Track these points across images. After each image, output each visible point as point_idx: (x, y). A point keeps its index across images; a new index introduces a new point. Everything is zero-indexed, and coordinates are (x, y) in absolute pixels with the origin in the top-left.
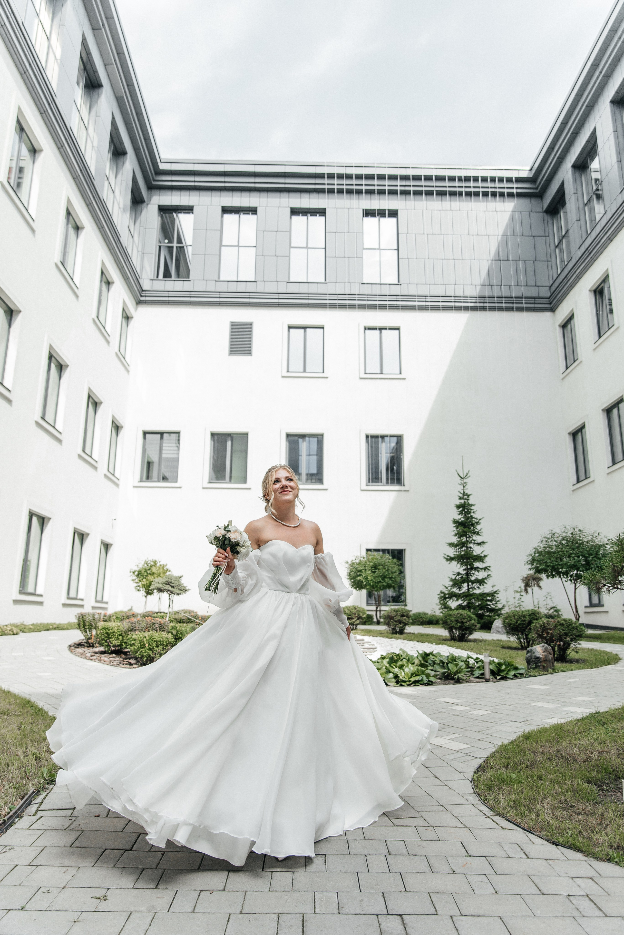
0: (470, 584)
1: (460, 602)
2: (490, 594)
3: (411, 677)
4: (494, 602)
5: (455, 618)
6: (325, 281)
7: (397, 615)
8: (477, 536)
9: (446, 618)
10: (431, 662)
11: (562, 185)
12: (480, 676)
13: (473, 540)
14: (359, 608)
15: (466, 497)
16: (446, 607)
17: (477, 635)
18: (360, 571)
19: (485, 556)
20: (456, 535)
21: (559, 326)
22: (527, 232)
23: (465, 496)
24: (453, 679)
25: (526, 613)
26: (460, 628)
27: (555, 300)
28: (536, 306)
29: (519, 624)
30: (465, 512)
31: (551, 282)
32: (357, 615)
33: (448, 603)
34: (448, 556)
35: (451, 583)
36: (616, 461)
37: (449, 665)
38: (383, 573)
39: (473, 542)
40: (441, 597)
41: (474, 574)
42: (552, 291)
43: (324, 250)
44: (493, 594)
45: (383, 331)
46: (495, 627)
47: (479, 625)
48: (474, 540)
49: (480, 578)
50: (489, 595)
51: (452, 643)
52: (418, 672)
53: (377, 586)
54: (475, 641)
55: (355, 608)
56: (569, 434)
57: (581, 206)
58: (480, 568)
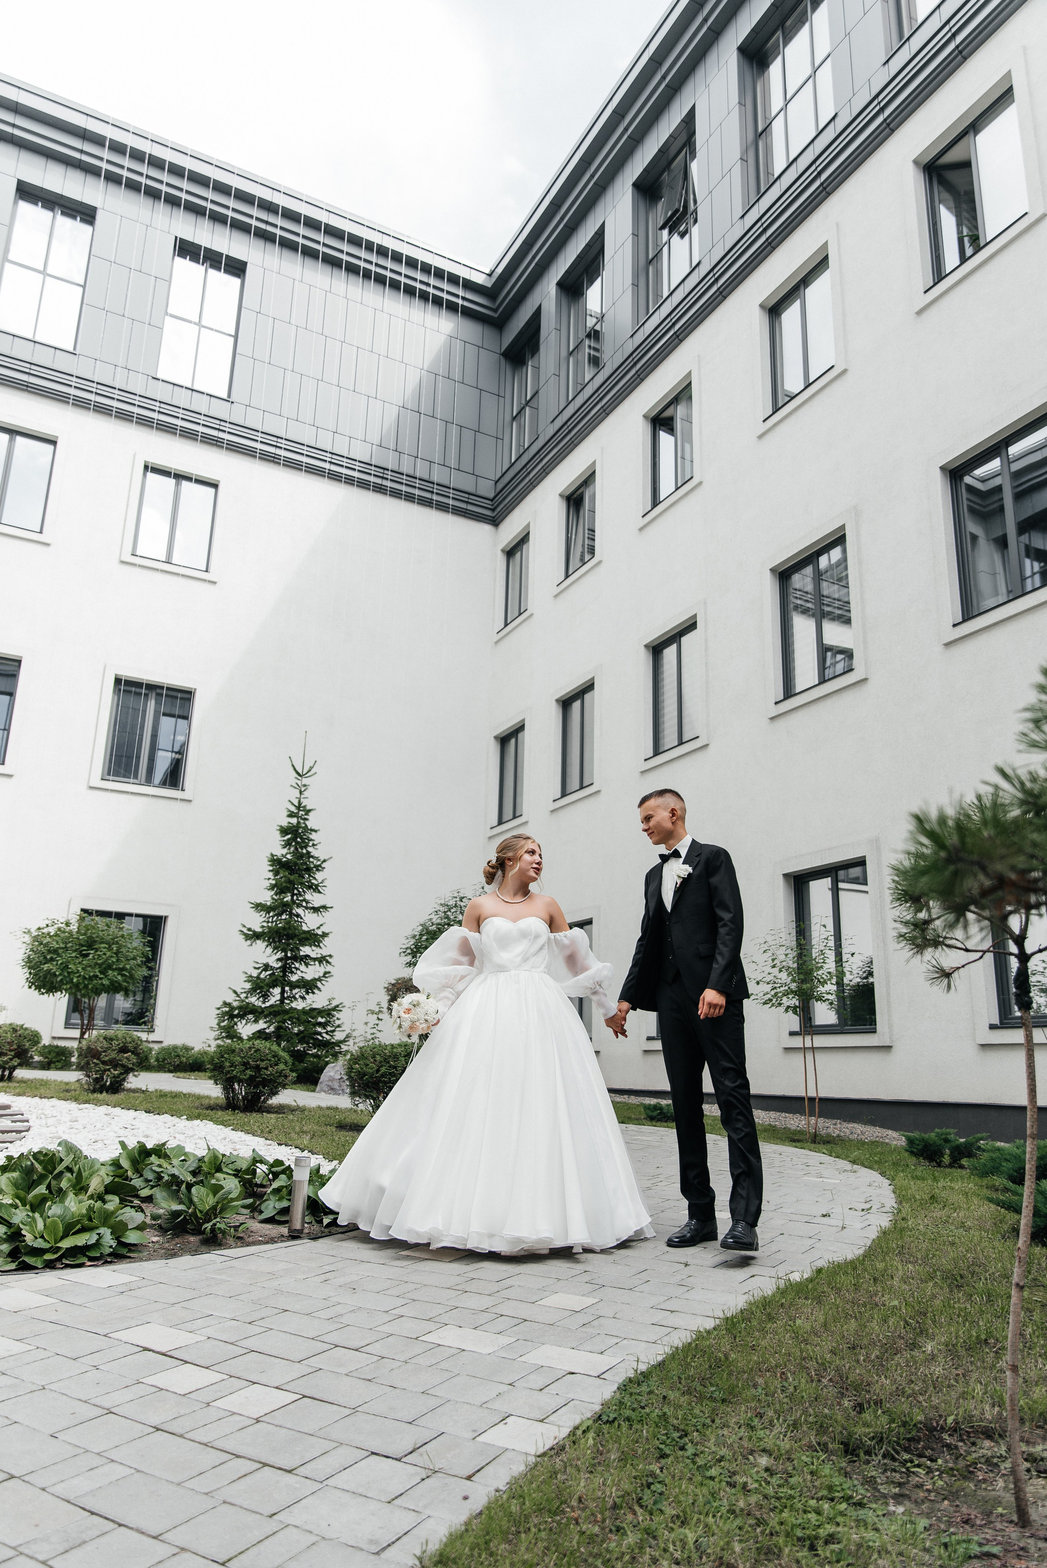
0: (287, 988)
1: (261, 1025)
2: (325, 1010)
3: (62, 1238)
4: (329, 1029)
5: (242, 1058)
6: (75, 349)
7: (108, 1048)
8: (314, 894)
9: (222, 1057)
10: (150, 1176)
11: (538, 313)
12: (277, 1218)
13: (304, 900)
14: (26, 1029)
15: (301, 813)
16: (230, 1033)
17: (287, 1097)
18: (55, 951)
19: (325, 935)
20: (272, 887)
21: (503, 551)
22: (470, 379)
23: (300, 811)
24: (198, 1231)
25: (400, 1050)
26: (251, 1081)
27: (502, 506)
28: (470, 507)
29: (383, 1076)
30: (297, 843)
31: (499, 475)
32: (15, 1047)
33: (235, 1027)
34: (249, 930)
35: (248, 986)
36: (568, 792)
37: (194, 1190)
38: (107, 959)
39: (304, 904)
40: (224, 1014)
41: (297, 969)
42: (499, 489)
43: (81, 289)
44: (328, 1013)
45: (185, 484)
46: (326, 1079)
47: (294, 1074)
48: (307, 902)
49: (308, 977)
50: (323, 1014)
51: (227, 1115)
52: (90, 1219)
53: (86, 987)
54: (280, 1109)
55: (15, 1030)
56: (496, 738)
57: (564, 353)
58: (312, 959)
